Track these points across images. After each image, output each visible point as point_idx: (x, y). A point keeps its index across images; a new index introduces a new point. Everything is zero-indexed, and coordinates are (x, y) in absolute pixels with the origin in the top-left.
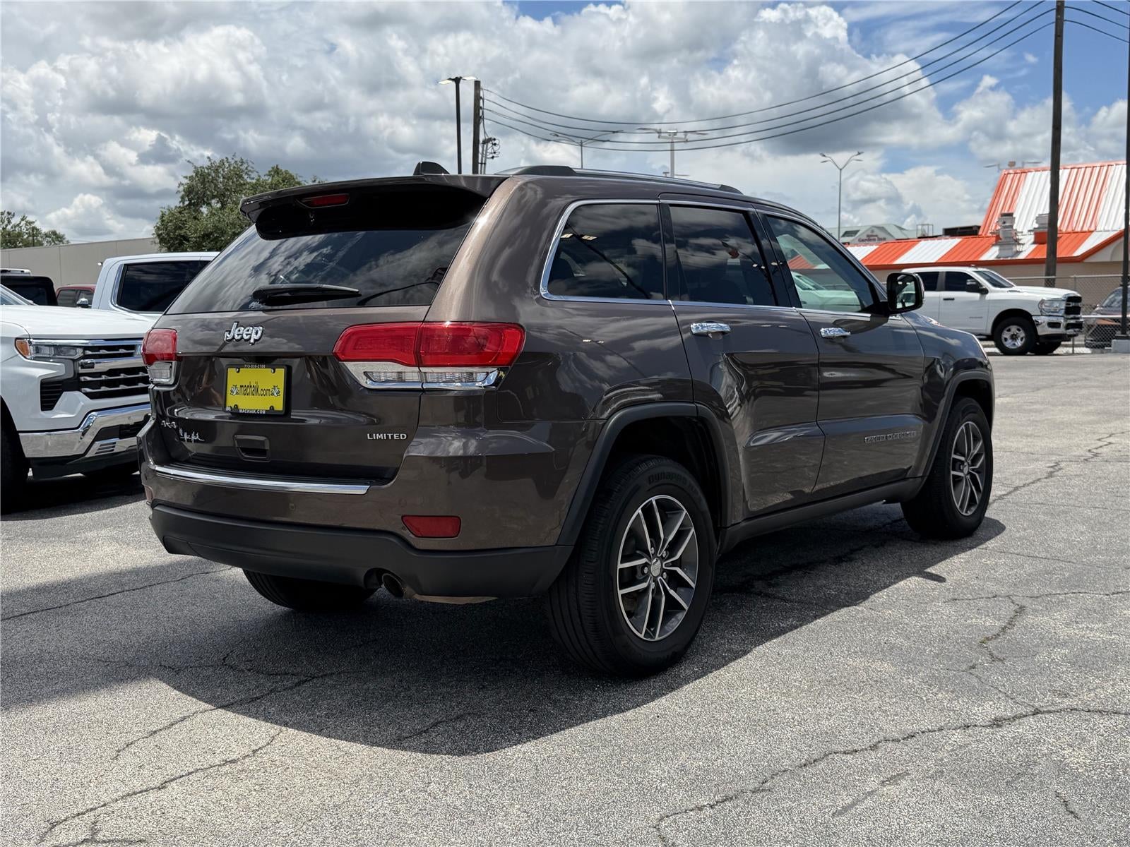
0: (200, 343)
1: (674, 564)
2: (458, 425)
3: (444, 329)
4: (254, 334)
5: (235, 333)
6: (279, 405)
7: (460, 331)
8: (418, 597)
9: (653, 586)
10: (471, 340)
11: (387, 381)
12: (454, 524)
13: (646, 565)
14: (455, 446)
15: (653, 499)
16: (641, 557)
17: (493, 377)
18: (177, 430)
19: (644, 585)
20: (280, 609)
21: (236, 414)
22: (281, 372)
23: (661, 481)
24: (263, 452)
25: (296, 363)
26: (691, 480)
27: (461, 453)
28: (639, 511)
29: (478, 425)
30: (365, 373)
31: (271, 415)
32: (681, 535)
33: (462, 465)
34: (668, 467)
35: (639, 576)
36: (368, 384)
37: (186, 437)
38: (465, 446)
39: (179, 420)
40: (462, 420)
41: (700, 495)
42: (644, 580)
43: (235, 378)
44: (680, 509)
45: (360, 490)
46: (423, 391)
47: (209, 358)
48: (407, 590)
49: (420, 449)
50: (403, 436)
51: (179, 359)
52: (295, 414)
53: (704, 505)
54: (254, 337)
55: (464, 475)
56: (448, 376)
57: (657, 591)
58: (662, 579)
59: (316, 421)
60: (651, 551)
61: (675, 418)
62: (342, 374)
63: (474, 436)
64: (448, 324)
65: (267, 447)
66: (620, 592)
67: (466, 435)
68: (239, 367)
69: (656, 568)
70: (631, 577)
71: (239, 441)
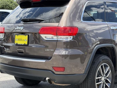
0: (8, 30)
1: (106, 78)
2: (64, 48)
3: (62, 28)
4: (22, 28)
5: (18, 28)
6: (26, 43)
7: (65, 28)
8: (55, 84)
9: (102, 82)
10: (67, 30)
11: (49, 39)
12: (64, 69)
13: (101, 78)
14: (64, 52)
15: (103, 64)
16: (100, 76)
17: (72, 38)
18: (4, 48)
19: (101, 82)
20: (21, 85)
21: (17, 45)
22: (27, 36)
23: (105, 60)
24: (22, 53)
25: (30, 34)
26: (110, 60)
27: (65, 54)
28: (100, 67)
29: (68, 48)
30: (45, 37)
31: (24, 45)
32: (108, 72)
33: (65, 56)
34: (106, 57)
35: (100, 80)
36: (46, 39)
37: (6, 49)
38: (65, 52)
39: (4, 46)
40: (65, 47)
41: (112, 63)
42: (101, 81)
43: (17, 37)
44: (108, 66)
45: (44, 61)
46: (57, 41)
47: (11, 33)
48: (53, 82)
49: (56, 53)
50: (53, 50)
51: (5, 33)
52: (30, 45)
53: (113, 66)
54: (22, 29)
55: (65, 58)
56: (62, 38)
57: (103, 84)
58: (104, 81)
59: (34, 46)
60: (102, 75)
61: (107, 47)
62: (40, 37)
63: (67, 50)
64: (62, 27)
65: (24, 52)
66: (96, 84)
67: (66, 50)
68: (18, 35)
69: (103, 79)
70: (98, 81)
71: (18, 50)
